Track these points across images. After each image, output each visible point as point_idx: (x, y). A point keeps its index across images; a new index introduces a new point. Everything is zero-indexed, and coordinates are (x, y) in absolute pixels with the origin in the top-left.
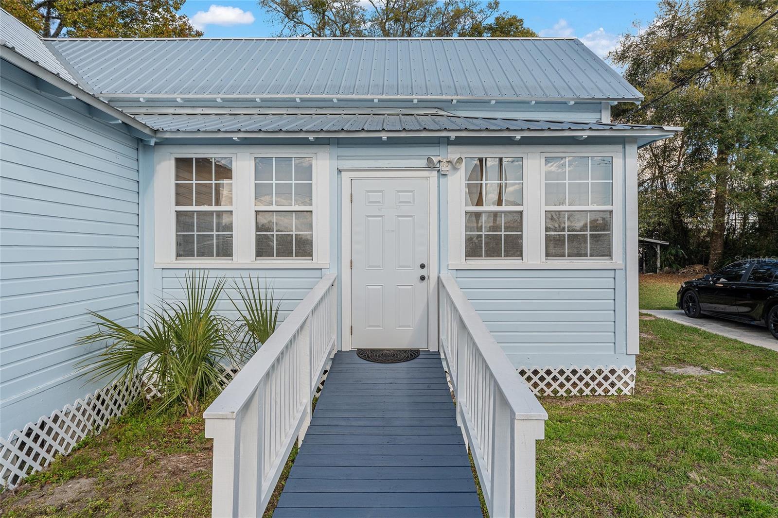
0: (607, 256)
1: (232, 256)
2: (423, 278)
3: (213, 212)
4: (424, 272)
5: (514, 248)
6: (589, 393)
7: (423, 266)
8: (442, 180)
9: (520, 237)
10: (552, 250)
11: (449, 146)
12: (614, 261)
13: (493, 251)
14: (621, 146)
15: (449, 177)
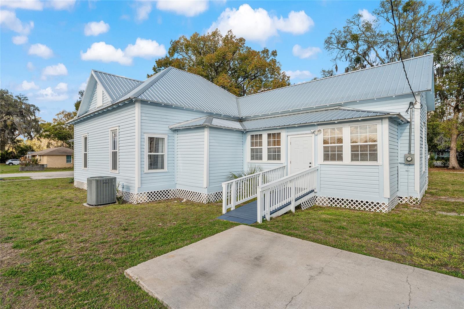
0: (375, 161)
1: (262, 160)
2: (310, 167)
3: (258, 148)
4: (310, 165)
5: (340, 158)
6: (368, 210)
7: (310, 163)
8: (316, 137)
9: (342, 154)
10: (354, 159)
11: (318, 126)
12: (378, 162)
13: (333, 159)
14: (381, 120)
15: (318, 135)
